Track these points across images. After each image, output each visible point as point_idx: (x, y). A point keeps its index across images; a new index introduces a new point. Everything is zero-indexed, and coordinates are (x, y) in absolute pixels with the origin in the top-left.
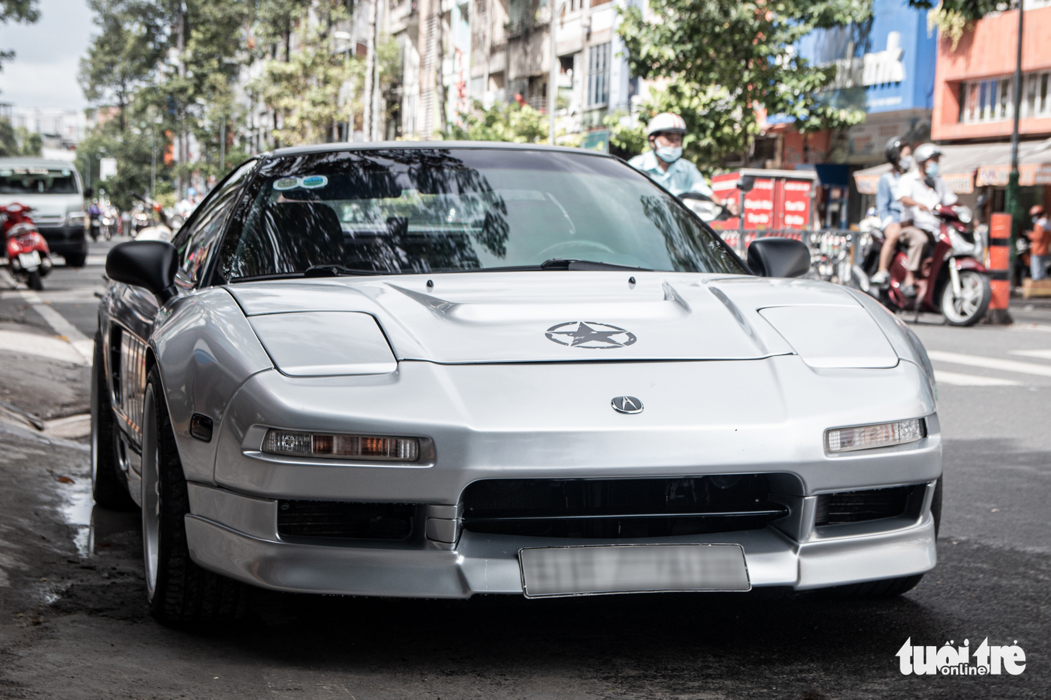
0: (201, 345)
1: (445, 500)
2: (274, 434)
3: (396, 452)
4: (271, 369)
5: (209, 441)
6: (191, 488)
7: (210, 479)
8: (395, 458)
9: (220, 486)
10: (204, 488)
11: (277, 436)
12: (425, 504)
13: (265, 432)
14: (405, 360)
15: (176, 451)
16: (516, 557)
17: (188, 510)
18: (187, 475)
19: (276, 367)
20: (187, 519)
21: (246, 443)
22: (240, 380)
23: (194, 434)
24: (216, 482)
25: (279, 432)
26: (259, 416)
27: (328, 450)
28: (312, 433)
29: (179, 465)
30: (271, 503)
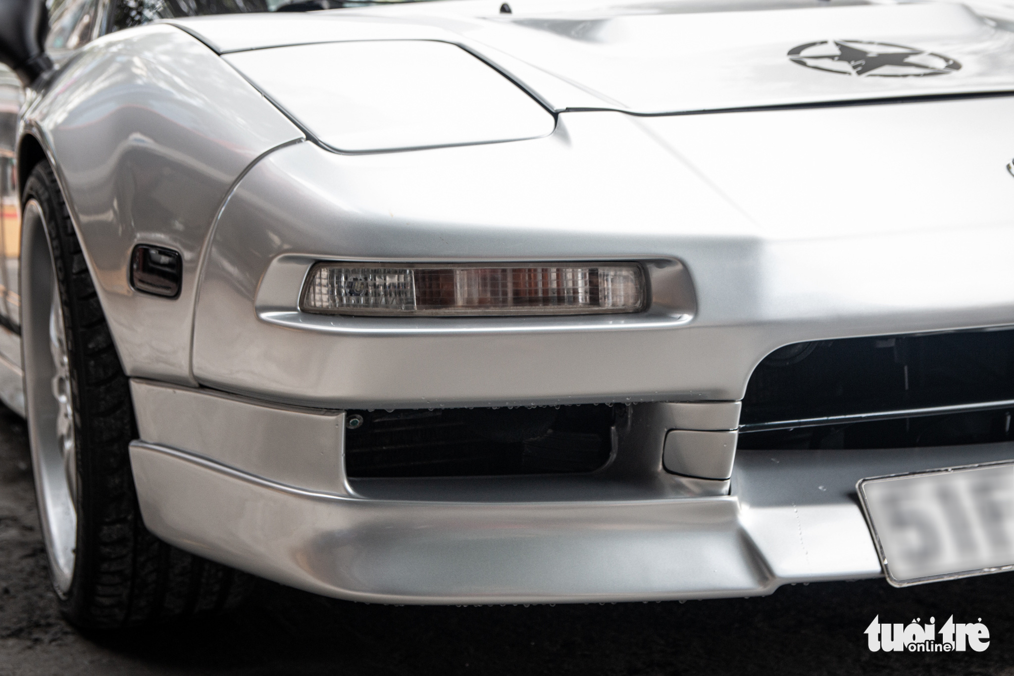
0: (137, 139)
1: (717, 391)
2: (325, 273)
3: (594, 295)
4: (299, 141)
5: (176, 296)
6: (138, 389)
7: (182, 370)
8: (596, 308)
9: (203, 386)
10: (170, 391)
11: (331, 277)
12: (656, 402)
13: (306, 268)
14: (568, 110)
15: (101, 321)
16: (854, 497)
17: (135, 434)
18: (129, 362)
19: (310, 137)
20: (135, 450)
21: (264, 295)
22: (228, 179)
23: (139, 285)
24: (196, 378)
25: (336, 268)
26: (276, 240)
27: (447, 300)
28: (411, 265)
29: (110, 347)
30: (332, 418)
